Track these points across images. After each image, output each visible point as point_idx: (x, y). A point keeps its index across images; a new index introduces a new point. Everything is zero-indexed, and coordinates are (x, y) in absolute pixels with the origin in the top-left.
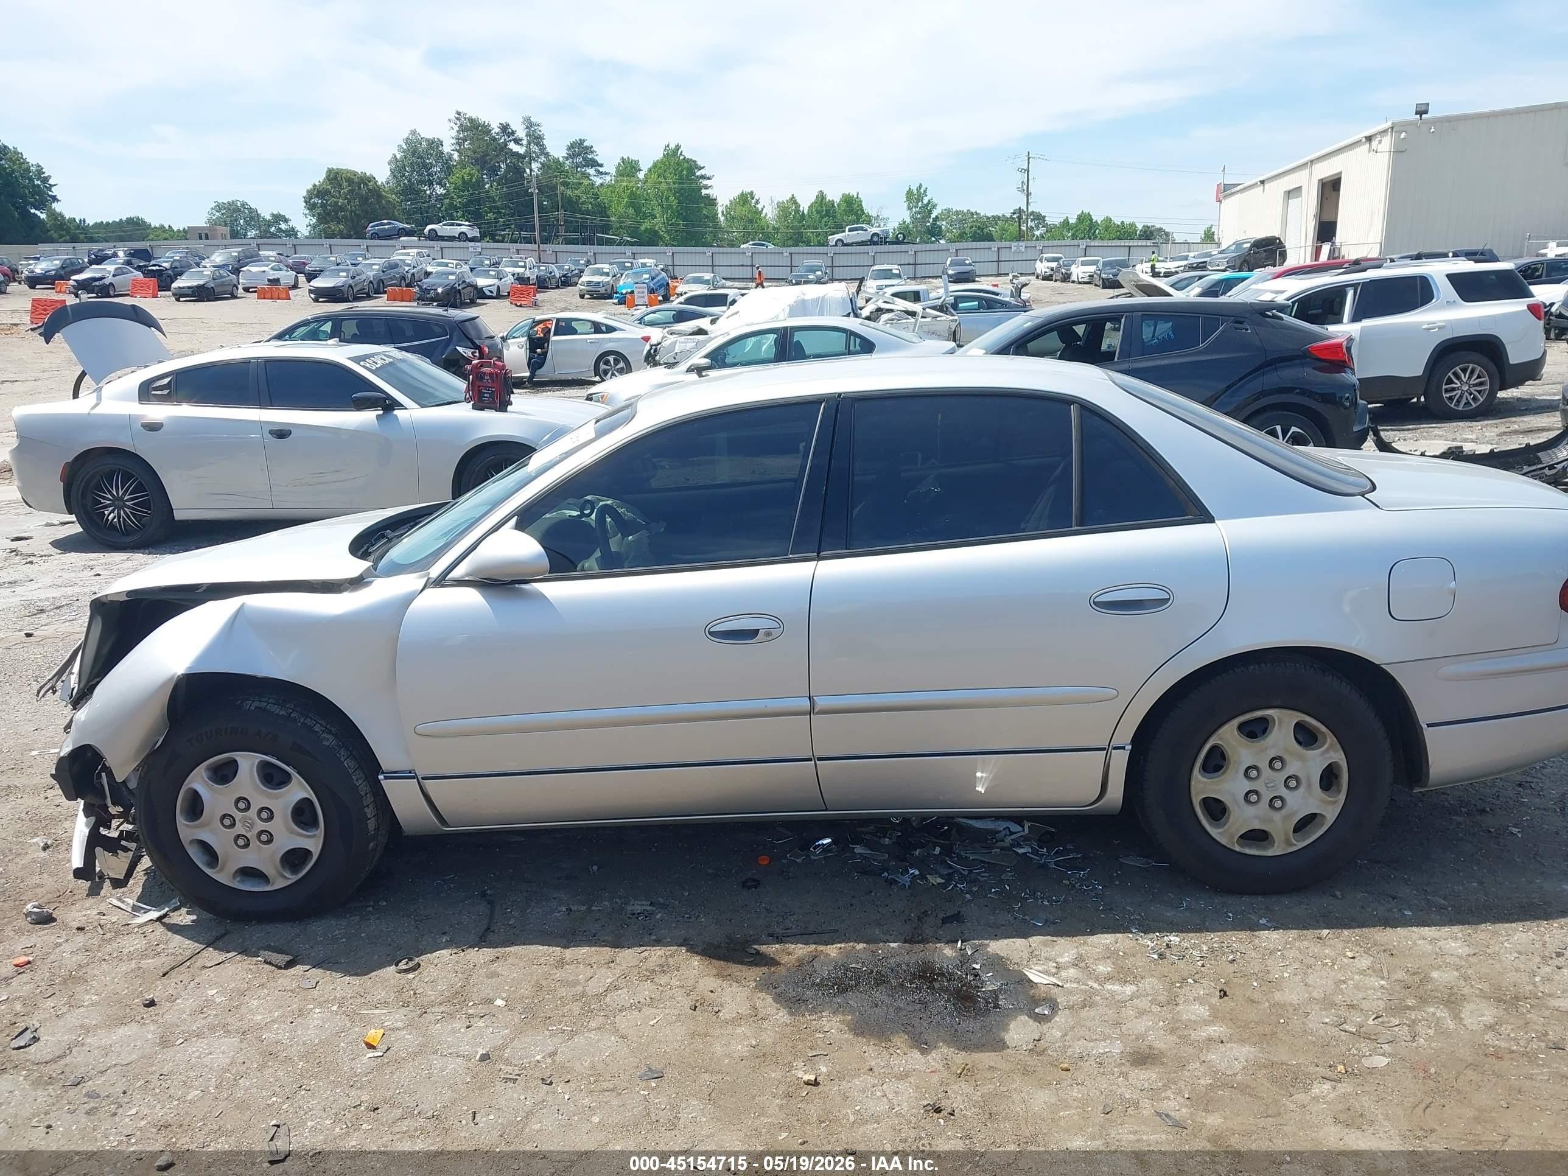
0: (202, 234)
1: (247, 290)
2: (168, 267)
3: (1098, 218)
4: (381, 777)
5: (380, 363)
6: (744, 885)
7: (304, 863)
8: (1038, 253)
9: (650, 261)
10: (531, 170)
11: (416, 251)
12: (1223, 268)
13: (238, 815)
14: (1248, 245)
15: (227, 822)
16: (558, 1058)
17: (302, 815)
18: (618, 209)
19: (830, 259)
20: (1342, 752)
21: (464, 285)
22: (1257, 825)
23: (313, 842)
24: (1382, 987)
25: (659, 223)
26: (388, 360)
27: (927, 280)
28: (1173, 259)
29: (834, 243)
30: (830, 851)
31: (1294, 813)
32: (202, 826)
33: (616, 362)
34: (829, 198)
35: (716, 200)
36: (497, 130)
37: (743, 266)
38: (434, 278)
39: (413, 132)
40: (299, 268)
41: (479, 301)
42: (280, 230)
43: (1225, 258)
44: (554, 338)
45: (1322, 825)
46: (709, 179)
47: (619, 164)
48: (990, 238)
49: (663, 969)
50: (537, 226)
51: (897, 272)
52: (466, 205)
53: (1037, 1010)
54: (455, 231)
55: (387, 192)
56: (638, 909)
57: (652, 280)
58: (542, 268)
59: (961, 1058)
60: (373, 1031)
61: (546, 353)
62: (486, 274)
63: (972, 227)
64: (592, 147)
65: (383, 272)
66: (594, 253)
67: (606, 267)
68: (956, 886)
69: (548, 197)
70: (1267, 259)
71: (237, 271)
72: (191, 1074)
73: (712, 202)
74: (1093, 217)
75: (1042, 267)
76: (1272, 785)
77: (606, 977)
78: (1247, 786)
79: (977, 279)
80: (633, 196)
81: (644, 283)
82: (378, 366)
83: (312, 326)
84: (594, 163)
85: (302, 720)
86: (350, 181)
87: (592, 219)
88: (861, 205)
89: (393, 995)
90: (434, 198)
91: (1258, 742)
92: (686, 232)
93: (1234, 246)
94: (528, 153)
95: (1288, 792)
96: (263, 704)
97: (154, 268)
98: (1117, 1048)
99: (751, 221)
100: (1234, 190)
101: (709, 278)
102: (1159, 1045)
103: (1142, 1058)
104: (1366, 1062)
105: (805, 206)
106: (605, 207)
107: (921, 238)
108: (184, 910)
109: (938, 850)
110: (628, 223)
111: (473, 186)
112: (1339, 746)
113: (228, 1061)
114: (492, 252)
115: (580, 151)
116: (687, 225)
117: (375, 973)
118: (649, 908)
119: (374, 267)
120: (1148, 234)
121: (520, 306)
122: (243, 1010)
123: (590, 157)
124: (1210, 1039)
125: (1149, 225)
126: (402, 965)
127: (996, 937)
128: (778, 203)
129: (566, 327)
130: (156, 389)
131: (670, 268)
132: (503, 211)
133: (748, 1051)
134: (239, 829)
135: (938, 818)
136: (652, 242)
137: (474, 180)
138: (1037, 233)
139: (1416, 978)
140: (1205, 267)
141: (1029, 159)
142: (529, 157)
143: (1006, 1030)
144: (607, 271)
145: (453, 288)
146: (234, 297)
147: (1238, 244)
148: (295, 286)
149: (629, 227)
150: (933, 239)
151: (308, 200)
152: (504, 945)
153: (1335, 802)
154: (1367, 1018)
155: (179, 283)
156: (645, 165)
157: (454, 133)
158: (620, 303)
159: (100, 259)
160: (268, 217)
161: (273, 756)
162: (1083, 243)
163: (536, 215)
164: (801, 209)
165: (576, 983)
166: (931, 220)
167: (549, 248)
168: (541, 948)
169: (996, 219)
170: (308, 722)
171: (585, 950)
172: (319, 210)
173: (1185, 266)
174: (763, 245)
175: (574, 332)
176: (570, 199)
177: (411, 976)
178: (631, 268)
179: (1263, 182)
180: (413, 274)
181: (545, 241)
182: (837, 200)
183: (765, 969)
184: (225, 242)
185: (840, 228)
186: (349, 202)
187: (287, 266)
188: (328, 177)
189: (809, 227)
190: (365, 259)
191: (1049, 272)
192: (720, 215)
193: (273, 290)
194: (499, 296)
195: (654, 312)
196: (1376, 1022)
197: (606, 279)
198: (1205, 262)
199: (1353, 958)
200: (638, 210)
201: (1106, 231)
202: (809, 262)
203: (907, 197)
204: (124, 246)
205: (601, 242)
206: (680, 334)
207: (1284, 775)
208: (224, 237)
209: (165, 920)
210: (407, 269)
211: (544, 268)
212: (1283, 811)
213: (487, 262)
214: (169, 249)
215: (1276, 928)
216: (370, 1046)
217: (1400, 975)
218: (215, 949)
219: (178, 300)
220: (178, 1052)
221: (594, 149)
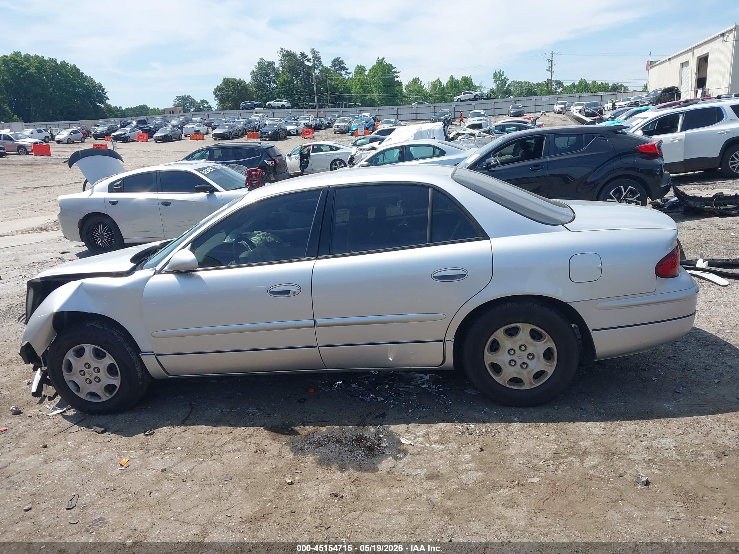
0: (171, 111)
1: (186, 136)
2: (153, 127)
3: (589, 81)
4: (140, 354)
5: (209, 171)
6: (299, 401)
7: (114, 390)
8: (555, 101)
9: (367, 114)
10: (315, 74)
11: (261, 114)
12: (647, 104)
13: (86, 370)
14: (660, 92)
15: (82, 373)
16: (193, 471)
17: (111, 370)
18: (355, 90)
19: (453, 108)
20: (553, 343)
21: (281, 130)
22: (515, 376)
23: (116, 382)
24: (555, 448)
25: (375, 95)
26: (213, 170)
27: (501, 116)
28: (623, 101)
29: (456, 100)
30: (341, 387)
31: (532, 371)
32: (73, 375)
33: (340, 164)
34: (456, 78)
35: (402, 82)
36: (299, 56)
37: (411, 114)
38: (267, 127)
39: (261, 59)
40: (209, 125)
41: (288, 137)
42: (204, 107)
43: (648, 99)
44: (312, 154)
45: (547, 376)
46: (398, 73)
47: (356, 68)
48: (535, 94)
49: (250, 436)
50: (316, 100)
51: (483, 113)
52: (286, 91)
53: (398, 455)
54: (280, 104)
55: (250, 87)
56: (251, 411)
57: (367, 123)
58: (317, 120)
59: (356, 474)
60: (125, 459)
61: (309, 161)
62: (291, 124)
63: (526, 89)
64: (343, 61)
65: (245, 125)
66: (343, 112)
67: (346, 118)
68: (388, 402)
69: (322, 86)
70: (670, 98)
71: (181, 128)
72: (51, 474)
73: (400, 84)
74: (587, 81)
75: (557, 108)
76: (521, 357)
77: (226, 438)
78: (510, 358)
79: (525, 115)
80: (363, 83)
81: (362, 125)
82: (208, 173)
83: (202, 153)
84: (344, 69)
85: (109, 330)
86: (233, 83)
87: (343, 95)
88: (472, 81)
89: (139, 445)
90: (271, 90)
91: (513, 338)
92: (388, 99)
93: (653, 92)
94: (314, 65)
95: (529, 360)
96: (94, 324)
97: (147, 128)
98: (424, 472)
99: (419, 92)
100: (655, 64)
101: (393, 121)
102: (442, 471)
103: (431, 477)
104: (530, 480)
105: (444, 83)
106: (350, 89)
107: (501, 96)
108: (72, 409)
109: (387, 386)
110: (360, 96)
111: (289, 83)
112: (551, 340)
113: (65, 470)
114: (295, 113)
115: (338, 63)
116: (388, 96)
117: (135, 436)
118: (256, 411)
119: (241, 123)
120: (616, 88)
121: (307, 138)
122: (79, 450)
123: (342, 65)
124: (466, 469)
125: (616, 83)
126: (147, 433)
127: (395, 424)
128: (431, 82)
129: (318, 149)
130: (116, 186)
131: (378, 117)
132: (303, 93)
133: (270, 470)
134: (87, 376)
135: (395, 371)
136: (371, 105)
137: (289, 80)
138: (559, 91)
139: (572, 445)
140: (638, 104)
141: (552, 54)
142: (314, 67)
143: (380, 463)
144: (346, 120)
145: (276, 131)
146: (180, 139)
147: (655, 91)
148: (207, 133)
149: (361, 98)
150: (507, 96)
151: (215, 93)
152: (191, 425)
153: (552, 366)
154: (540, 461)
155: (157, 134)
156: (368, 68)
157: (280, 58)
158: (352, 135)
159: (125, 125)
160: (199, 102)
161: (98, 345)
162: (578, 95)
163: (316, 95)
164: (442, 85)
165: (212, 441)
166: (506, 87)
167: (322, 110)
168: (205, 426)
169: (538, 85)
170: (112, 331)
171: (222, 428)
172: (220, 97)
173: (628, 104)
174: (423, 103)
175: (322, 151)
176: (333, 86)
177: (149, 437)
178: (358, 118)
179: (669, 59)
180: (259, 126)
181: (320, 107)
182: (460, 79)
183: (292, 437)
184: (180, 114)
185: (460, 93)
186: (233, 93)
187: (203, 124)
188: (223, 82)
189: (446, 93)
190: (238, 119)
191: (560, 110)
192: (404, 90)
193: (197, 135)
194: (297, 134)
195: (361, 139)
196: (543, 463)
197: (346, 124)
198: (638, 101)
199: (548, 435)
200: (365, 90)
201: (594, 88)
202: (445, 110)
203: (494, 76)
204: (136, 119)
205: (346, 106)
206: (364, 150)
207: (526, 353)
208: (180, 112)
209: (63, 414)
210: (256, 123)
211: (318, 120)
212: (528, 369)
213: (293, 118)
214: (155, 119)
215: (520, 422)
216: (121, 465)
217: (566, 443)
218: (78, 425)
219: (156, 142)
220: (49, 466)
221: (344, 62)
